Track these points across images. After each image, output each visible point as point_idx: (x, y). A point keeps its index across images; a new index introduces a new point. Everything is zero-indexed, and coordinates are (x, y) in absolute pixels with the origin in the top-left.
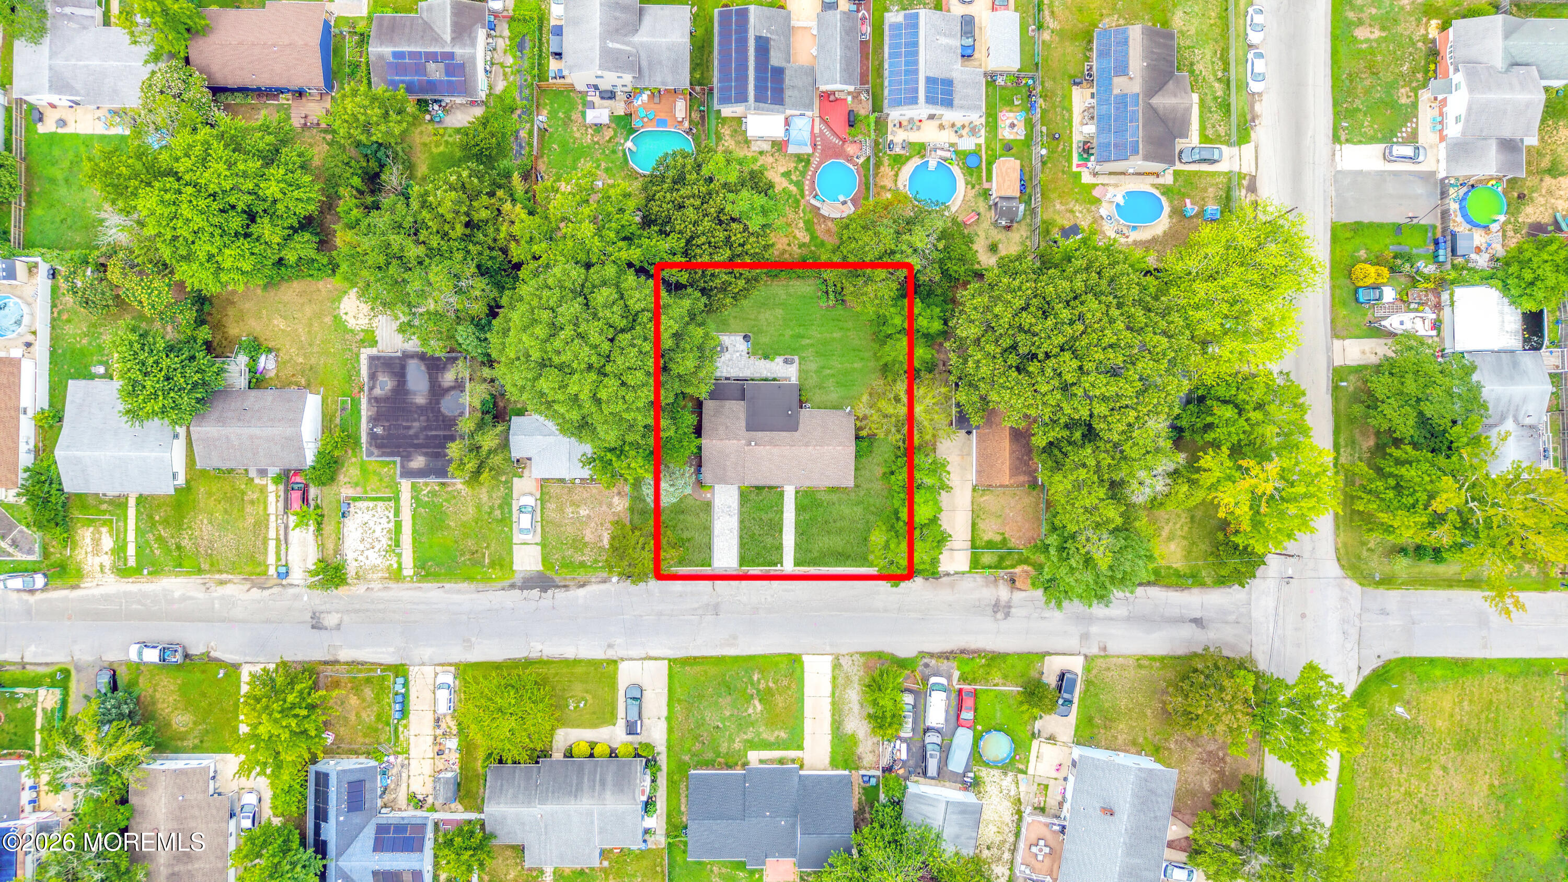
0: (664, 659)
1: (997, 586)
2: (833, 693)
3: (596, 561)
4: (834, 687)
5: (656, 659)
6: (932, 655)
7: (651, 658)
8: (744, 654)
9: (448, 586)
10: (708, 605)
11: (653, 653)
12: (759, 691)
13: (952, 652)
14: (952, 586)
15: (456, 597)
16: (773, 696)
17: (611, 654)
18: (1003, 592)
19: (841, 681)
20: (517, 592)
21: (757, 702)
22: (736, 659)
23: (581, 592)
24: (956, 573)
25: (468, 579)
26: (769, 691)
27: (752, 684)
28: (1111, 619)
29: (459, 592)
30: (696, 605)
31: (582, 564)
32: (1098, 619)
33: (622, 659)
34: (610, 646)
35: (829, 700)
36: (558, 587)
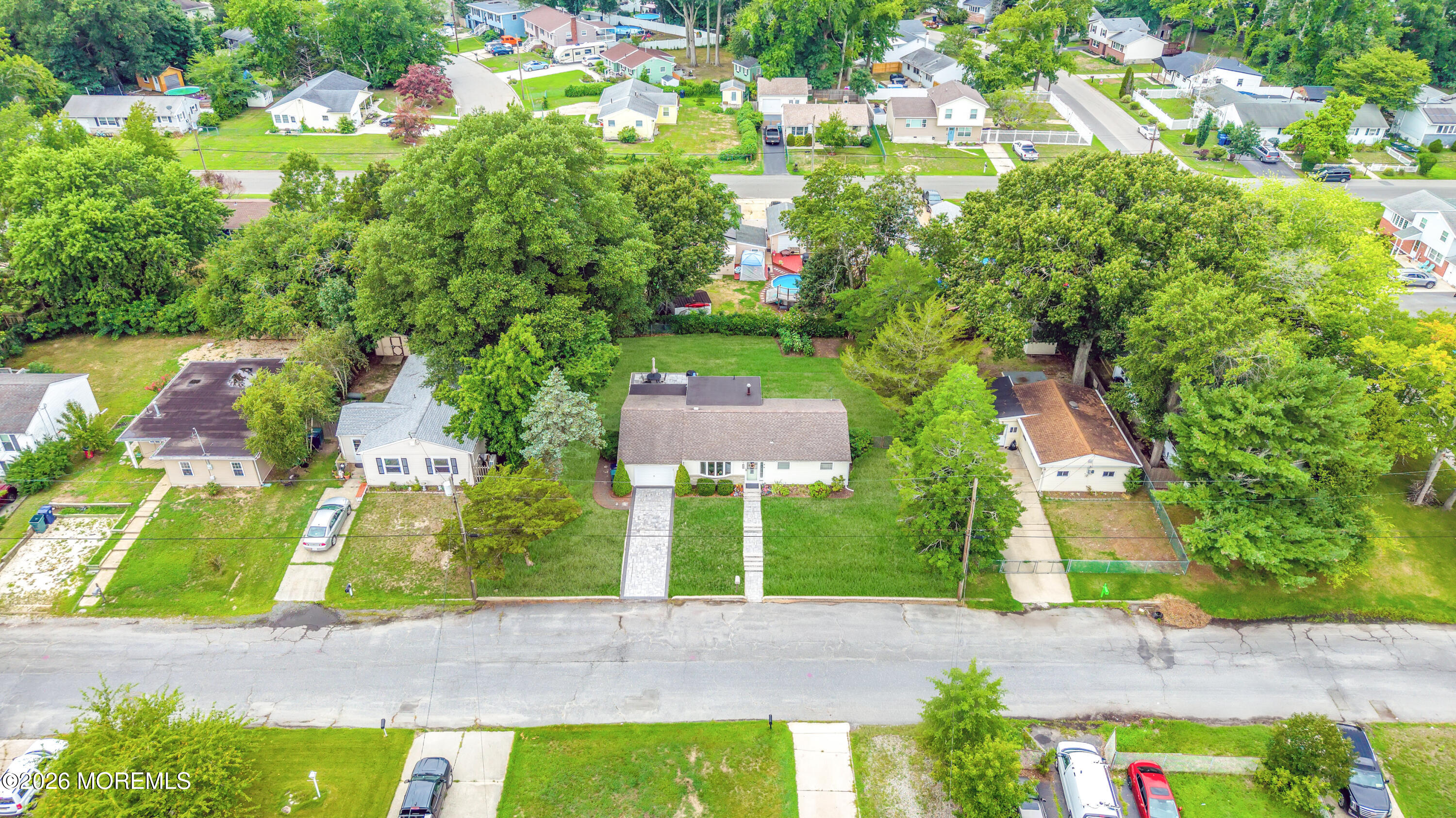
0: (506, 729)
1: (1133, 624)
2: (858, 786)
3: (421, 588)
4: (860, 774)
5: (492, 729)
6: (1050, 723)
7: (480, 728)
8: (672, 720)
9: (144, 621)
10: (606, 648)
11: (485, 720)
12: (698, 782)
13: (1088, 718)
14: (1052, 622)
15: (151, 637)
16: (729, 788)
17: (405, 720)
18: (1150, 632)
19: (871, 762)
20: (266, 631)
21: (694, 800)
22: (653, 729)
23: (380, 631)
24: (1053, 606)
25: (186, 611)
26: (723, 783)
27: (686, 770)
28: (1370, 668)
29: (162, 629)
30: (585, 648)
31: (396, 591)
32: (1346, 667)
33: (424, 730)
34: (406, 708)
35: (853, 797)
36: (340, 623)
